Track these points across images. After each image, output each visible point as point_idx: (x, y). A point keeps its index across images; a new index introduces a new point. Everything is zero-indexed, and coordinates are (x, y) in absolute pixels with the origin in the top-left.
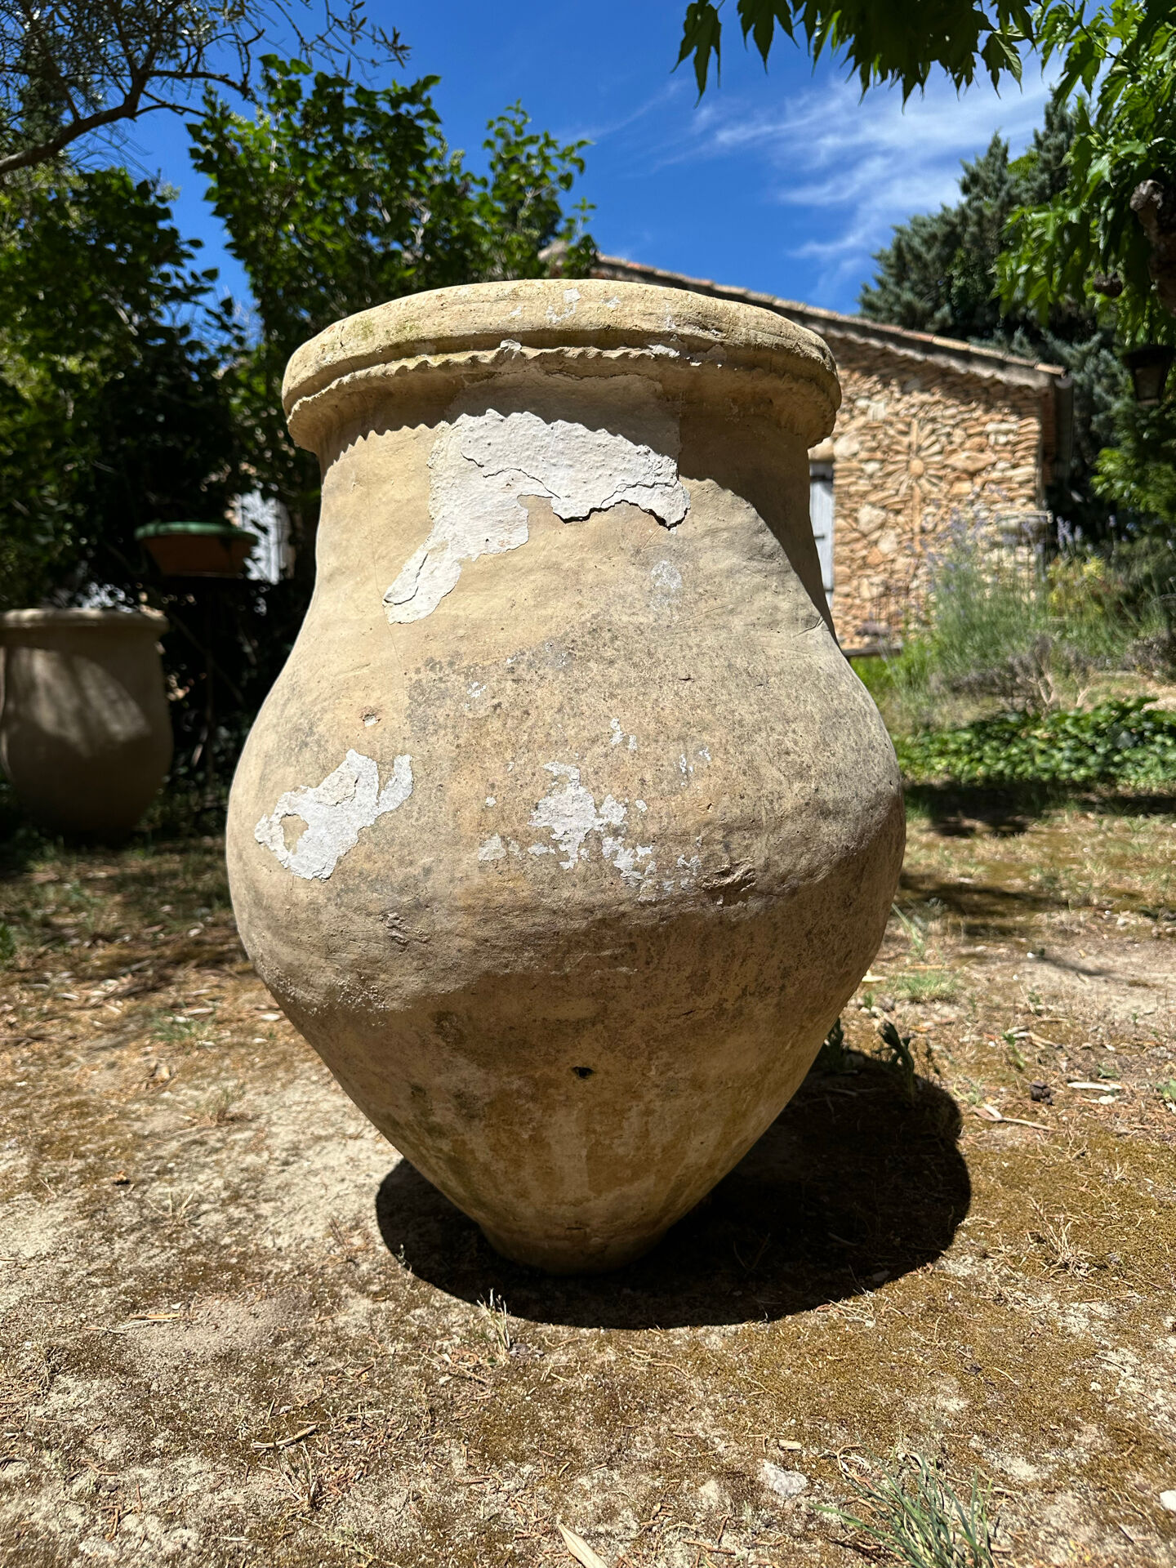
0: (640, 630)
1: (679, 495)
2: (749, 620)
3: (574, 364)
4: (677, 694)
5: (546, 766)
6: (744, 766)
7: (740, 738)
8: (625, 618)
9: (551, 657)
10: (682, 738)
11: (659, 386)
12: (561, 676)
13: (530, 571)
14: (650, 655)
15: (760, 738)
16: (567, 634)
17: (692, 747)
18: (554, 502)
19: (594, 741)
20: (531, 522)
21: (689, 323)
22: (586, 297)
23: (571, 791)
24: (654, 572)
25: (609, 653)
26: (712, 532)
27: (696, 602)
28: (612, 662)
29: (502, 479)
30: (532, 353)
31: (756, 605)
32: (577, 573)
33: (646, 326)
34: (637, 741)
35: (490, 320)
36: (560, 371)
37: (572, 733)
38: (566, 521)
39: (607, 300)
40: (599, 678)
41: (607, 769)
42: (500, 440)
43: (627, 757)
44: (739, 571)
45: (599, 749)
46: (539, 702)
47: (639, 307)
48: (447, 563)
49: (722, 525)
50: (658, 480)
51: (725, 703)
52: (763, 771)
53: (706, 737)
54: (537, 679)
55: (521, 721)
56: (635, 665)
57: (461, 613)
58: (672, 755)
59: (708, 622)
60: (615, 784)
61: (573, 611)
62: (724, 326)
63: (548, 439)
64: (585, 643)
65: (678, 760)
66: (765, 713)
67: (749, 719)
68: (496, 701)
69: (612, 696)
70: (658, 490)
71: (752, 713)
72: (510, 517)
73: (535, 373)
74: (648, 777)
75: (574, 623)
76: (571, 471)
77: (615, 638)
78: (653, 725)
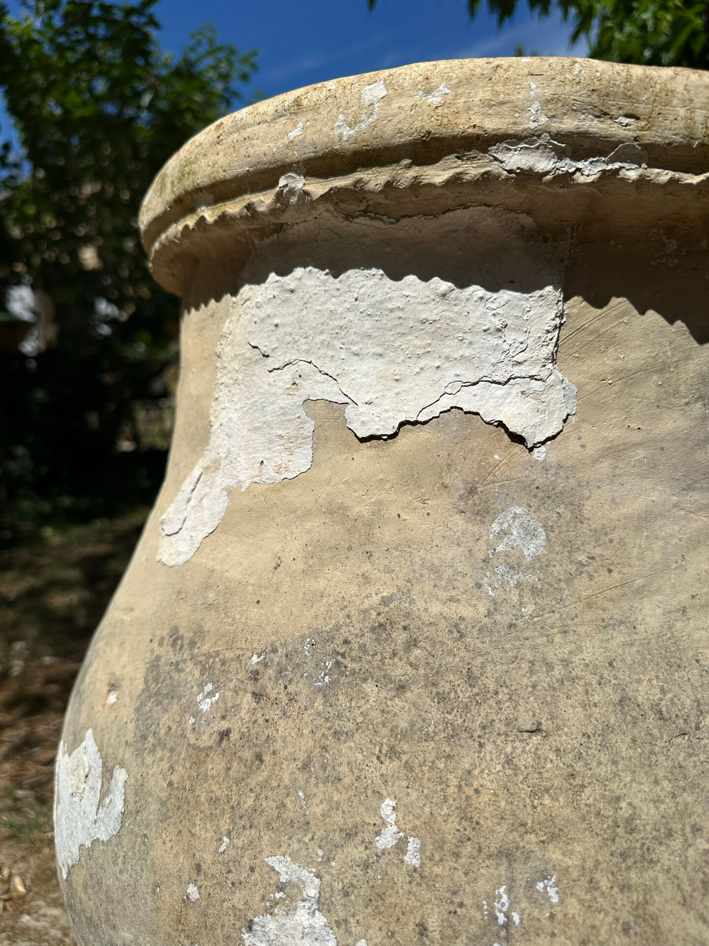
0: (458, 630)
1: (557, 394)
2: (674, 603)
3: (381, 199)
4: (509, 761)
5: (271, 861)
6: (625, 916)
7: (624, 856)
8: (436, 608)
9: (310, 667)
10: (507, 854)
11: (527, 220)
12: (319, 703)
13: (307, 514)
14: (471, 679)
15: (664, 856)
16: (338, 627)
17: (522, 872)
18: (349, 411)
19: (350, 835)
20: (318, 440)
21: (574, 110)
22: (396, 90)
23: (302, 917)
24: (495, 527)
25: (399, 670)
26: (616, 451)
27: (570, 580)
28: (402, 688)
29: (287, 375)
30: (318, 188)
31: (692, 571)
32: (369, 525)
33: (492, 124)
34: (422, 850)
35: (265, 148)
36: (365, 213)
37: (318, 810)
38: (363, 440)
39: (428, 92)
40: (375, 715)
41: (365, 890)
42: (288, 320)
43: (401, 879)
44: (662, 515)
45: (355, 852)
46: (279, 745)
47: (482, 94)
48: (216, 490)
49: (636, 437)
50: (517, 371)
51: (603, 782)
52: (665, 923)
53: (554, 854)
54: (285, 700)
55: (250, 771)
56: (441, 698)
57: (218, 568)
58: (482, 886)
59: (589, 615)
60: (376, 923)
61: (353, 589)
62: (641, 109)
63: (350, 316)
64: (363, 648)
65: (492, 897)
66: (688, 798)
67: (649, 814)
68: (224, 725)
69: (393, 753)
70: (514, 389)
71: (657, 801)
72: (292, 432)
73: (327, 216)
74: (433, 924)
75: (352, 610)
76: (380, 364)
77: (412, 643)
78: (453, 824)
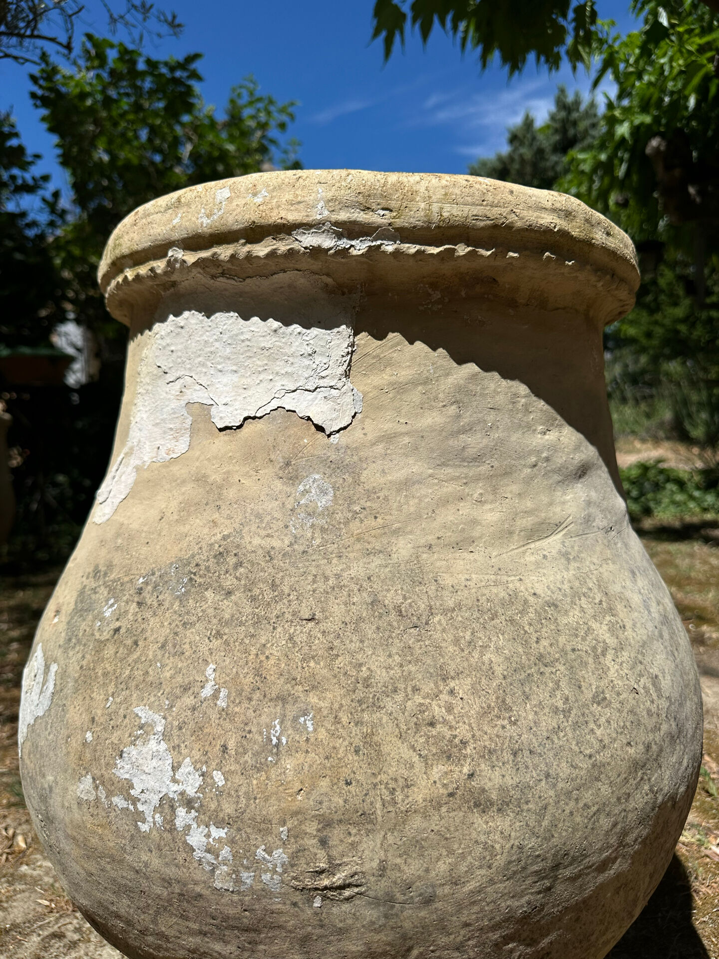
0: (269, 556)
1: (348, 399)
2: (422, 541)
3: (229, 266)
4: (291, 638)
5: (137, 710)
6: (357, 741)
7: (360, 702)
8: (257, 541)
9: (173, 583)
10: (282, 699)
11: (329, 280)
12: (176, 606)
13: (184, 482)
14: (274, 586)
15: (388, 704)
16: (193, 556)
17: (291, 710)
18: (213, 410)
19: (186, 689)
20: (194, 431)
21: (347, 206)
22: (235, 192)
23: (153, 745)
24: (301, 488)
25: (229, 582)
26: (389, 438)
27: (347, 522)
28: (229, 593)
29: (178, 385)
30: (191, 258)
31: (440, 520)
32: (220, 487)
33: (292, 216)
34: (228, 696)
35: (159, 230)
36: (223, 274)
37: (168, 675)
38: (221, 430)
39: (255, 195)
40: (211, 611)
41: (192, 725)
42: (180, 347)
43: (214, 716)
44: (419, 482)
45: (188, 700)
46: (148, 634)
47: (288, 196)
48: (130, 468)
49: (403, 429)
50: (322, 383)
51: (352, 654)
52: (385, 749)
53: (313, 699)
54: (156, 604)
55: (130, 652)
56: (253, 599)
57: (126, 522)
58: (264, 719)
59: (358, 546)
60: (197, 746)
61: (206, 530)
62: (393, 204)
63: (217, 344)
64: (208, 569)
65: (269, 727)
66: (413, 668)
67: (381, 676)
68: (118, 624)
69: (219, 635)
70: (319, 394)
71: (389, 668)
72: (178, 426)
73: (200, 278)
74: (231, 744)
75: (204, 544)
76: (235, 378)
77: (240, 564)
78: (250, 679)
